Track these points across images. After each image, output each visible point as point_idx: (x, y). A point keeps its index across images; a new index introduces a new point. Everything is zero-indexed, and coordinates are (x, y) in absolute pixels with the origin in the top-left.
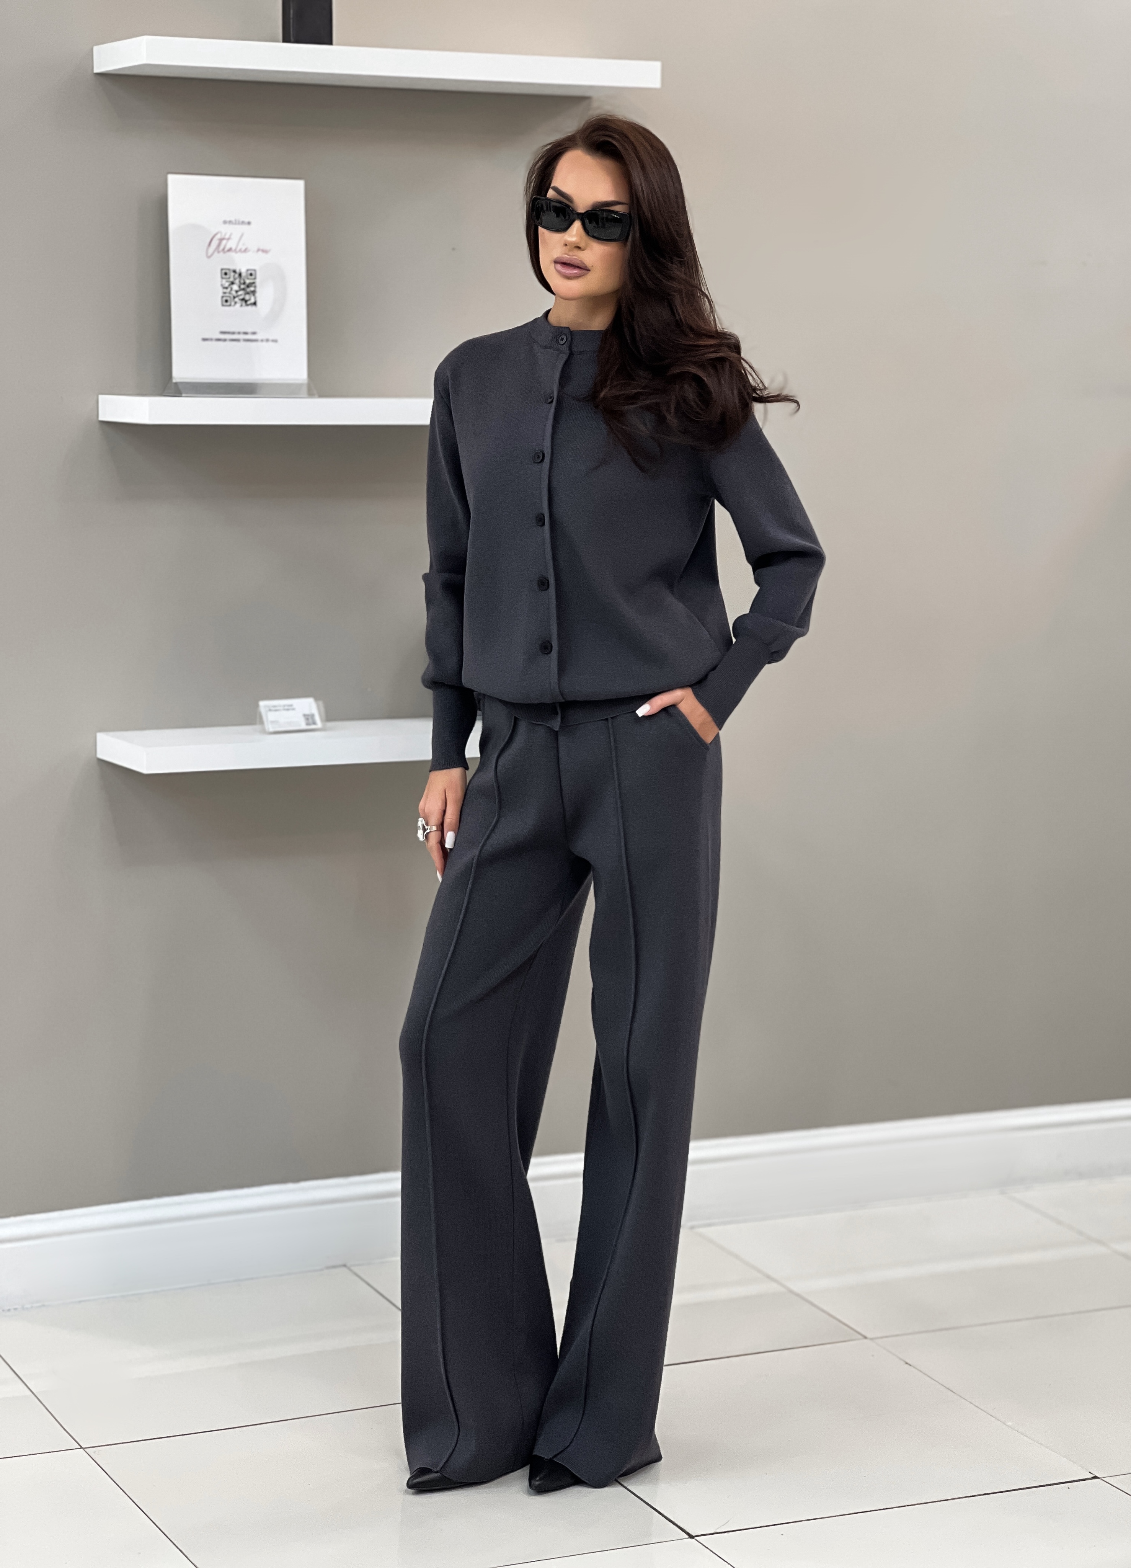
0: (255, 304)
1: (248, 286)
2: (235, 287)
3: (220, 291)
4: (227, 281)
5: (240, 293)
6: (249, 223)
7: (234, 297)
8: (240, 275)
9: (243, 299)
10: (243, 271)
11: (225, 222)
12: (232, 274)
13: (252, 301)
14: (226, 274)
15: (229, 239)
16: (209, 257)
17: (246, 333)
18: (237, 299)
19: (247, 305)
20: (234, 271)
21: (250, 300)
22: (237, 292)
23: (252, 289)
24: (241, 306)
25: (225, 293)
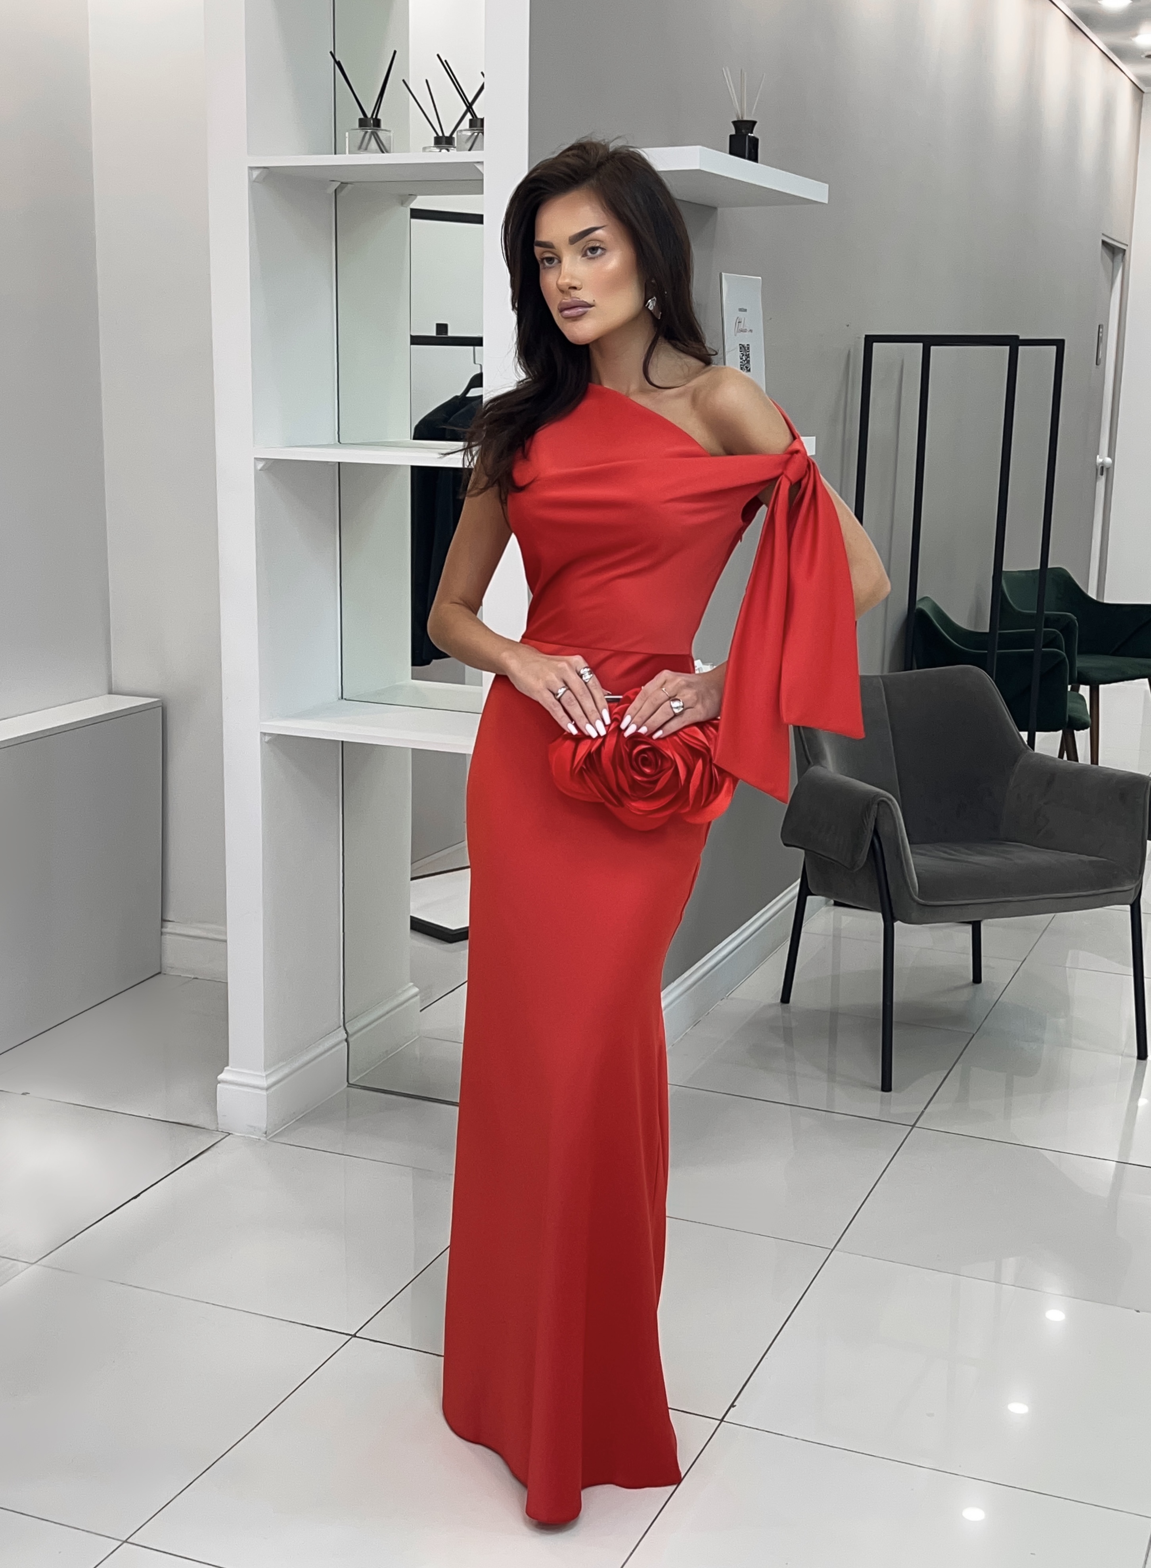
1: (748, 357)
2: (744, 357)
3: (740, 360)
4: (742, 354)
5: (746, 362)
6: (745, 310)
7: (744, 365)
8: (745, 349)
9: (746, 367)
10: (746, 346)
11: (741, 310)
13: (748, 369)
14: (741, 348)
15: (741, 322)
16: (735, 335)
20: (743, 346)
22: (745, 360)
23: (748, 359)
25: (741, 362)
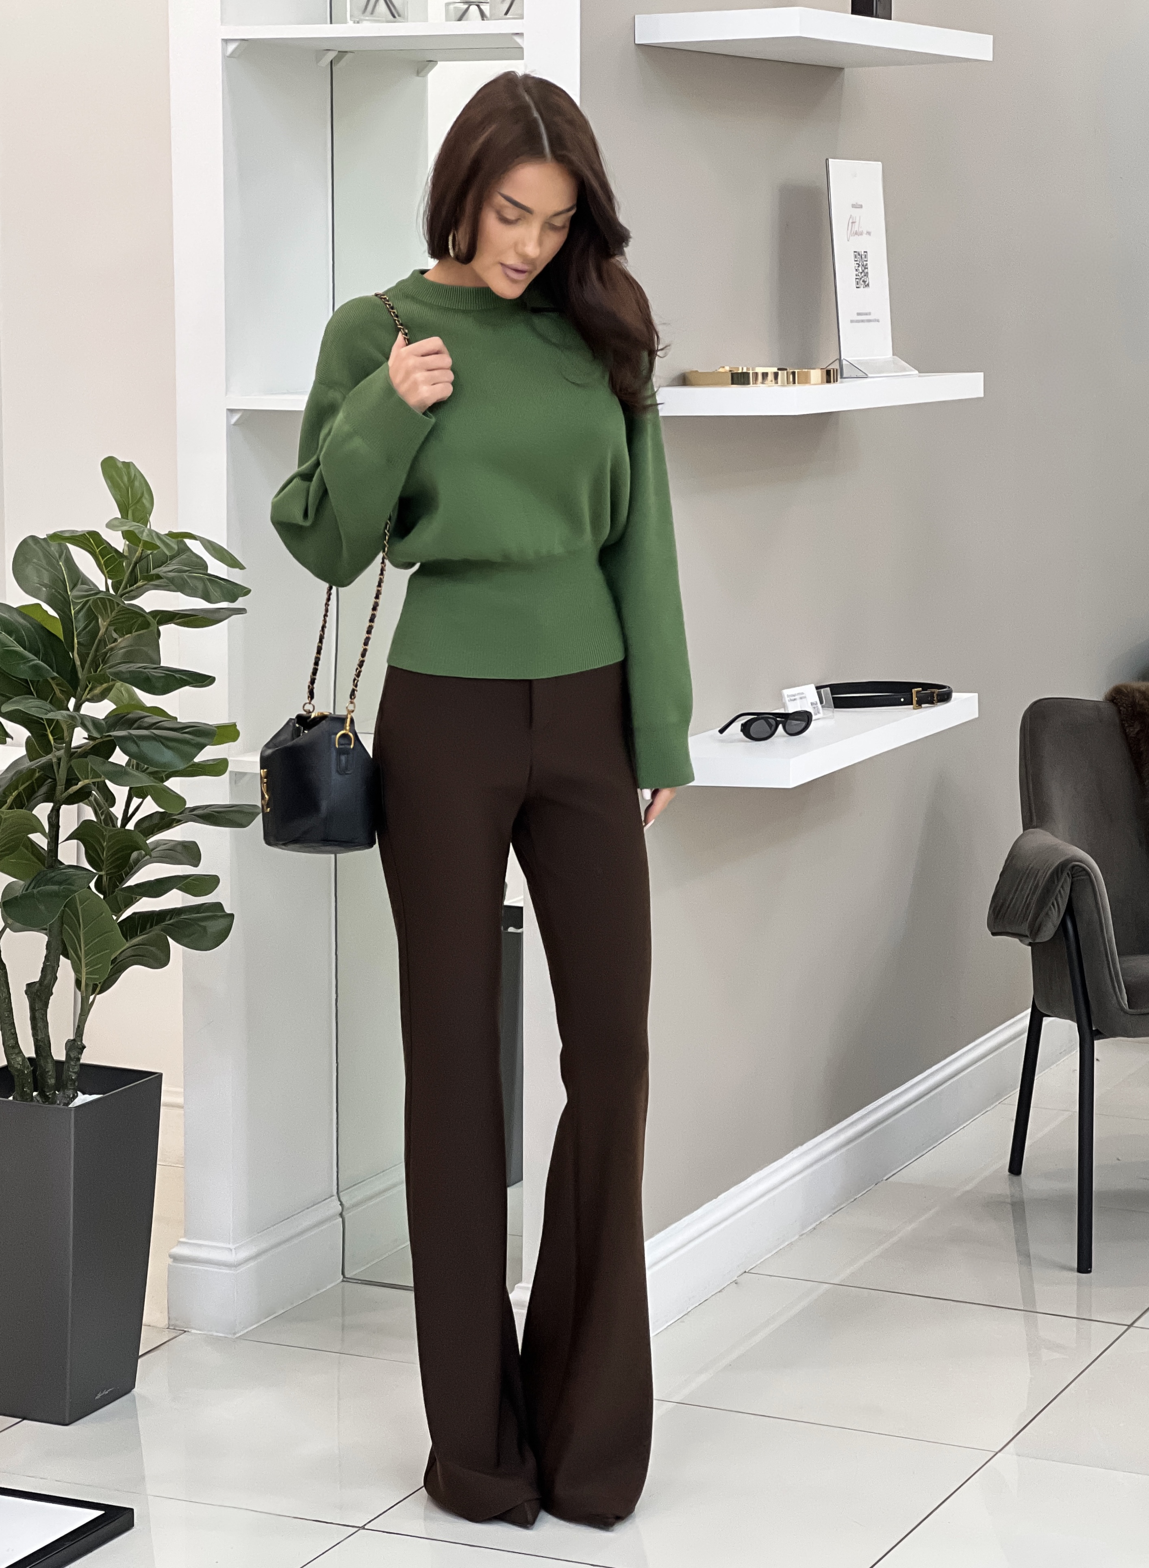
0: (868, 285)
1: (865, 268)
2: (860, 268)
3: (854, 273)
4: (857, 264)
5: (863, 274)
6: (861, 207)
7: (861, 279)
8: (861, 256)
9: (864, 281)
10: (863, 253)
12: (858, 256)
13: (867, 283)
14: (855, 257)
15: (855, 222)
16: (848, 240)
17: (866, 314)
18: (861, 281)
19: (866, 286)
20: (859, 255)
21: (866, 281)
22: (861, 273)
23: (866, 270)
24: (863, 287)
25: (856, 275)
